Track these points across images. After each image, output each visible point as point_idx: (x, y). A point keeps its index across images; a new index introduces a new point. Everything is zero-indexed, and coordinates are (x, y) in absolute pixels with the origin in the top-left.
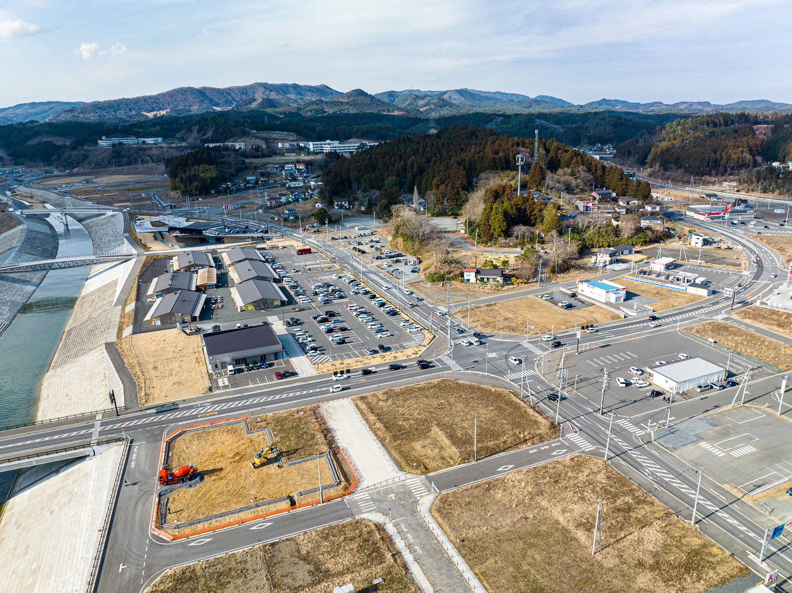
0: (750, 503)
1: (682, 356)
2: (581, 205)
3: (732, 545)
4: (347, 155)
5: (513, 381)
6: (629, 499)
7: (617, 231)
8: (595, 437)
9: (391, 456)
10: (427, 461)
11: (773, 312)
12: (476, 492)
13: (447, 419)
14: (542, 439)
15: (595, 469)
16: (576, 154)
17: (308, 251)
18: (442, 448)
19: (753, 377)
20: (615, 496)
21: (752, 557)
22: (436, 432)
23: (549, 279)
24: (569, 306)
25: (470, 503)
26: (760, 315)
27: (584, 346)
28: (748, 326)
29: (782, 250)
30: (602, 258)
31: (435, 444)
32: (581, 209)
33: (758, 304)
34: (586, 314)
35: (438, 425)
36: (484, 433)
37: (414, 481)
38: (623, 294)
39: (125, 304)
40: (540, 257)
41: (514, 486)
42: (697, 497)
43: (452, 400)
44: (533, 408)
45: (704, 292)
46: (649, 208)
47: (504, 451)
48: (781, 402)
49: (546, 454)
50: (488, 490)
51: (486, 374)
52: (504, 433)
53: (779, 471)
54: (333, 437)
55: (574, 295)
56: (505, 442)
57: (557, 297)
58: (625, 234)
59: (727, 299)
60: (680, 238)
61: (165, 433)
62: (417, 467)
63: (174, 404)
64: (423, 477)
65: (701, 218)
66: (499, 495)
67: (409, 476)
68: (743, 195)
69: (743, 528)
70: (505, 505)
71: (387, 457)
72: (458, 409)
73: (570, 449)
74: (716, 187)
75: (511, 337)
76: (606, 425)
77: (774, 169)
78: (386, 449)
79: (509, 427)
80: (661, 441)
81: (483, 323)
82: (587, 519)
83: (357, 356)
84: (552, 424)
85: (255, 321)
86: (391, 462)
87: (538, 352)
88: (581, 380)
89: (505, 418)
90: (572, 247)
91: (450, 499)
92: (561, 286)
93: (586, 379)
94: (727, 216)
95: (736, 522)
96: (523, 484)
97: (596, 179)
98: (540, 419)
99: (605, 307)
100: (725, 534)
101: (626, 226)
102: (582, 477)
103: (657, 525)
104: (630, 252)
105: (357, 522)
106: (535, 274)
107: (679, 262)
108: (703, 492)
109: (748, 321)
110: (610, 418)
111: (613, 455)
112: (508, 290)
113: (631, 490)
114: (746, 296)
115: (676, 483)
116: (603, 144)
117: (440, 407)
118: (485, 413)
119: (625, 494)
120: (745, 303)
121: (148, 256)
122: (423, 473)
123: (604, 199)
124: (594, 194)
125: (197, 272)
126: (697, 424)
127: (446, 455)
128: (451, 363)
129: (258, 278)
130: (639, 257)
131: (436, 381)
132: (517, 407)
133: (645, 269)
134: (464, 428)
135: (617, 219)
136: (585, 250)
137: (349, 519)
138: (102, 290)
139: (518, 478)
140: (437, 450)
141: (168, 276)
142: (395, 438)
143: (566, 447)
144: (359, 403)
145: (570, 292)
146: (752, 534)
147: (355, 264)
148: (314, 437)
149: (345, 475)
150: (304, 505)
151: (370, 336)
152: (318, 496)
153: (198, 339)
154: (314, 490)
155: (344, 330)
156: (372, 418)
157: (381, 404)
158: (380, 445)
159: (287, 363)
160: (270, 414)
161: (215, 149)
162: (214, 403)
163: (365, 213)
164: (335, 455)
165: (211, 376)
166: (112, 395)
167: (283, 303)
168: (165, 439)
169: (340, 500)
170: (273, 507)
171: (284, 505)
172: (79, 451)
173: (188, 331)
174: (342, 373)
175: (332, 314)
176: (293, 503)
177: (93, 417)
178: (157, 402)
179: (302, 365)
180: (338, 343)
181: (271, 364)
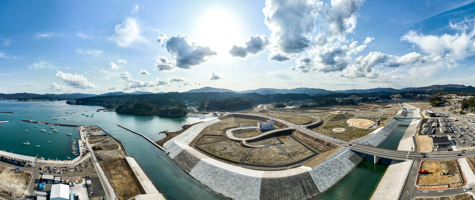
4: (467, 99)
17: (457, 120)
39: (418, 129)
54: (461, 168)
78: (474, 173)
83: (467, 147)
85: (444, 136)
105: (466, 195)
121: (424, 119)
125: (433, 123)
129: (446, 126)
137: (463, 193)
138: (414, 125)
141: (427, 123)
144: (468, 159)
147: (468, 124)
148: (456, 168)
149: (463, 180)
150: (452, 187)
151: (471, 142)
152: (456, 185)
153: (431, 138)
154: (455, 183)
155: (464, 140)
156: (471, 164)
157: (473, 160)
158: (472, 171)
159: (451, 147)
160: (446, 160)
161: (440, 97)
162: (433, 155)
163: (471, 112)
164: (461, 173)
165: (433, 148)
166: (412, 148)
167: (451, 132)
168: (421, 161)
169: (461, 187)
170: (444, 186)
171: (447, 186)
172: (404, 159)
173: (430, 136)
174: (464, 151)
175: (462, 136)
176: (449, 186)
177: (408, 152)
178: (421, 152)
179: (454, 148)
180: (463, 143)
181: (447, 147)
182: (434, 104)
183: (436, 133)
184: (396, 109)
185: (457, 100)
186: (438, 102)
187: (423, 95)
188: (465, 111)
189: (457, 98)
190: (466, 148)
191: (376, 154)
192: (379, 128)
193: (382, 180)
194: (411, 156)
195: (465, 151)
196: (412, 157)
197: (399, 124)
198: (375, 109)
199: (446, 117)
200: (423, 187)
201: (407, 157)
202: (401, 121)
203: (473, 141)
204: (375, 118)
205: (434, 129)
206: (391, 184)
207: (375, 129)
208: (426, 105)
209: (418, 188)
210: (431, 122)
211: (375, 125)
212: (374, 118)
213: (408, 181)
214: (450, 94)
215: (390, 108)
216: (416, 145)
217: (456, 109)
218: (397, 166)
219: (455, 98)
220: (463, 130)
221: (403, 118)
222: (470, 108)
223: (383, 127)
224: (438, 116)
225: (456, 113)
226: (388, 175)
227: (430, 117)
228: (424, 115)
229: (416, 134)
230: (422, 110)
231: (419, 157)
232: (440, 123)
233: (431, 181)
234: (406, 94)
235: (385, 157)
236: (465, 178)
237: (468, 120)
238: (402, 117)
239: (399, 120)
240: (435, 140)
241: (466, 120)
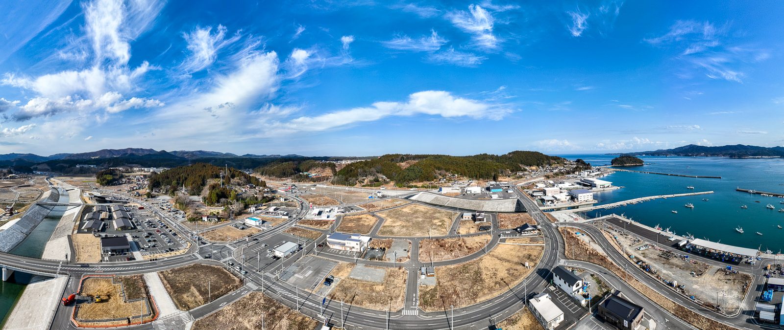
0: (314, 293)
1: (284, 242)
2: (244, 190)
3: (312, 314)
4: (159, 173)
5: (224, 262)
6: (274, 308)
7: (256, 199)
8: (258, 283)
9: (173, 301)
10: (189, 304)
11: (309, 220)
12: (211, 318)
13: (197, 282)
14: (237, 287)
15: (259, 297)
16: (240, 172)
17: (142, 208)
18: (195, 297)
19: (307, 245)
20: (268, 308)
21: (319, 316)
22: (193, 289)
23: (235, 218)
24: (243, 229)
25: (208, 325)
26: (305, 222)
27: (250, 244)
28: (302, 227)
29: (307, 199)
30: (252, 209)
31: (193, 295)
32: (244, 191)
33: (303, 218)
34: (249, 231)
35: (194, 285)
36: (214, 288)
37: (183, 314)
38: (261, 221)
39: (76, 222)
40: (231, 210)
41: (227, 313)
42: (297, 298)
43: (199, 273)
44: (232, 274)
45: (287, 217)
46: (266, 190)
47: (222, 296)
48: (316, 251)
49: (239, 295)
50: (216, 316)
51: (213, 260)
52: (221, 287)
53: (320, 277)
54: (149, 290)
55: (244, 224)
56: (222, 291)
57: (238, 225)
58: (259, 199)
59: (294, 218)
60: (277, 199)
61: (82, 276)
62: (185, 307)
63: (88, 264)
64: (187, 312)
65: (283, 192)
66: (221, 318)
67: (181, 312)
68: (293, 183)
69: (314, 305)
70: (224, 324)
71: (172, 302)
72: (202, 277)
73: (249, 291)
74: (286, 181)
75: (222, 243)
76: (261, 276)
77: (300, 175)
78: (171, 298)
79: (223, 284)
80: (281, 278)
81: (211, 238)
82: (259, 323)
83: (160, 253)
84: (241, 280)
85: (121, 235)
86: (173, 305)
87: (232, 248)
88: (251, 258)
89: (221, 280)
90: (242, 206)
91: (200, 323)
92: (239, 221)
93: (252, 257)
94: (290, 190)
95: (311, 303)
96: (231, 311)
97: (248, 181)
98: (236, 278)
99: (256, 227)
100: (309, 310)
101: (260, 197)
102: (255, 303)
103: (286, 316)
104: (262, 206)
106: (229, 217)
107: (278, 207)
108: (300, 296)
109: (302, 225)
110: (262, 273)
111: (265, 289)
112: (219, 224)
113: (274, 304)
114: (300, 216)
115: (290, 295)
116: (249, 169)
117: (194, 277)
118: (213, 278)
119: (272, 306)
120: (300, 219)
121: (86, 205)
122: (187, 310)
123: (251, 187)
124: (247, 186)
126: (293, 268)
127: (197, 300)
128: (198, 256)
129: (123, 217)
130: (266, 207)
131: (192, 265)
132: (226, 274)
133: (267, 211)
134: (205, 286)
135: (256, 194)
136: (246, 206)
138: (70, 215)
139: (229, 309)
140: (193, 298)
141: (91, 213)
142: (175, 292)
143: (247, 290)
144: (160, 275)
145: (242, 223)
146: (317, 306)
148: (140, 289)
149: (153, 310)
150: (134, 324)
151: (166, 244)
152: (140, 320)
153: (99, 239)
154: (139, 317)
155: (155, 241)
156: (165, 282)
157: (169, 275)
158: (168, 295)
159: (132, 254)
160: (123, 276)
161: (113, 170)
162: (102, 267)
163: (165, 194)
164: (149, 299)
165: (102, 255)
166: (67, 256)
167: (132, 228)
168: (82, 279)
169: (150, 323)
170: (120, 322)
171: (125, 322)
172: (53, 274)
173: (96, 235)
174: (153, 260)
175: (150, 234)
176: (129, 322)
177: (59, 262)
178: (81, 262)
179: (138, 255)
180: (153, 247)
181: (126, 254)
182: (104, 180)
183: (107, 230)
184: (40, 189)
185: (141, 175)
186: (109, 177)
187: (86, 166)
188: (156, 192)
189: (142, 170)
190: (157, 256)
191: (5, 264)
192: (11, 220)
193: (16, 309)
194: (64, 270)
195: (156, 260)
196: (66, 270)
197: (45, 214)
198: (5, 188)
199: (123, 202)
200: (85, 324)
201: (58, 270)
202: (48, 209)
203: (169, 242)
204: (5, 204)
205: (103, 222)
206: (30, 317)
207: (5, 223)
208: (90, 183)
209: (77, 325)
210: (99, 211)
211: (4, 215)
212: (3, 204)
213: (60, 312)
214: (130, 165)
215: (31, 188)
216: (74, 251)
217: (139, 189)
218: (41, 287)
219: (138, 171)
220: (152, 224)
221: (51, 205)
222: (163, 187)
223: (19, 219)
224: (111, 202)
225: (139, 195)
226: (26, 301)
227: (96, 203)
228: (87, 200)
229: (73, 231)
230: (83, 191)
231: (78, 271)
232: (113, 213)
233: (99, 313)
234: (57, 164)
235: (21, 270)
236: (156, 308)
237: (160, 208)
238: (50, 202)
239: (45, 208)
240: (106, 241)
241: (156, 208)
